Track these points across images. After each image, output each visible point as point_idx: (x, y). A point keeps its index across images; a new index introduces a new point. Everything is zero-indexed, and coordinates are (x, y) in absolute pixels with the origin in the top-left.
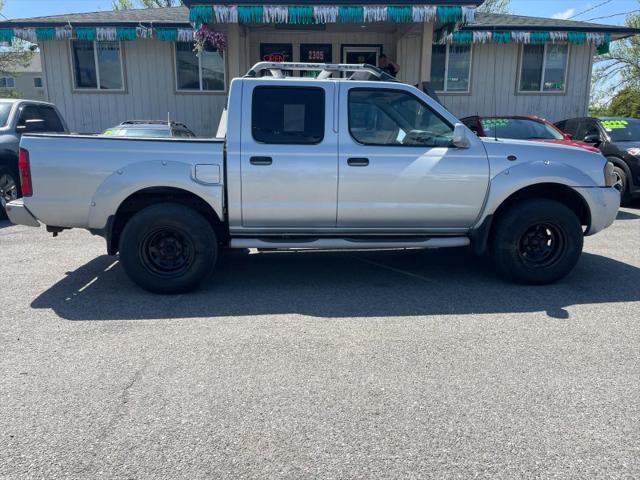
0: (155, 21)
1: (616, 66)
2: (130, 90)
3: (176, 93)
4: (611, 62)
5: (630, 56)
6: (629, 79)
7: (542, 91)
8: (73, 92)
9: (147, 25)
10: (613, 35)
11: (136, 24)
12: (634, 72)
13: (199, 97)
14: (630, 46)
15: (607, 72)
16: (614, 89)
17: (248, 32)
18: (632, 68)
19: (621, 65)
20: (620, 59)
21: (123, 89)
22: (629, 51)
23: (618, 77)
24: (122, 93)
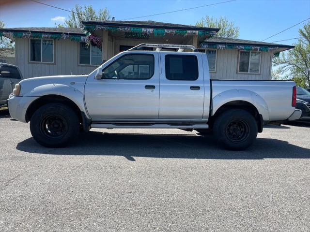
0: (70, 32)
1: (288, 66)
2: (57, 63)
3: (78, 66)
4: (286, 64)
5: (295, 62)
6: (294, 73)
7: (249, 72)
8: (29, 63)
9: (67, 34)
10: (281, 49)
11: (62, 33)
12: (297, 69)
13: (89, 68)
14: (294, 58)
15: (284, 69)
16: (287, 77)
17: (114, 39)
18: (295, 67)
19: (290, 66)
20: (290, 63)
21: (53, 62)
22: (294, 60)
23: (289, 72)
24: (52, 64)
